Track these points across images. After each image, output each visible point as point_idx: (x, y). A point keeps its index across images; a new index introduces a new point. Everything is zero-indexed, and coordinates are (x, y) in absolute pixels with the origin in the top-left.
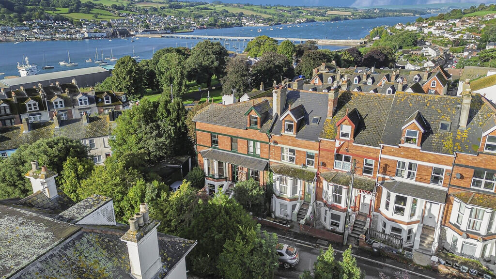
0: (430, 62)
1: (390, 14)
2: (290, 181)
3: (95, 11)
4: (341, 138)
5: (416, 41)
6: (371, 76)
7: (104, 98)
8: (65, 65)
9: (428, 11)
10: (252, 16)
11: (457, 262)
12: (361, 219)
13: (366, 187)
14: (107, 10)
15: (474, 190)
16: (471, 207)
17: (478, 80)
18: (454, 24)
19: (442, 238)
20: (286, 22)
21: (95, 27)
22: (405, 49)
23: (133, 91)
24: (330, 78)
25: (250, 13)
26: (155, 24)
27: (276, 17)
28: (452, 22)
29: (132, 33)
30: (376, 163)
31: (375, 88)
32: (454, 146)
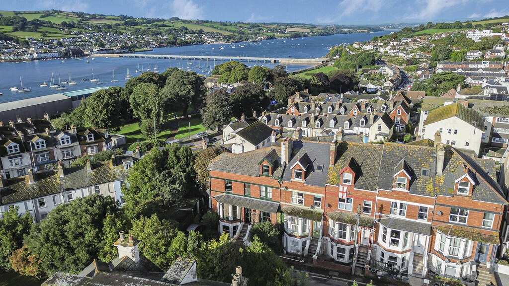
0: (389, 82)
1: (347, 30)
2: (300, 221)
3: (43, 29)
4: (343, 183)
5: (374, 60)
6: (343, 105)
7: (87, 136)
8: (17, 91)
9: (381, 28)
10: (213, 33)
11: (443, 282)
12: (363, 250)
13: (367, 224)
14: (57, 28)
15: (452, 223)
16: (450, 237)
17: (437, 110)
18: (406, 43)
19: (429, 263)
20: (247, 40)
21: (44, 47)
22: (365, 68)
23: (110, 124)
24: (306, 107)
25: (210, 30)
26: (111, 43)
27: (237, 34)
28: (405, 41)
29: (86, 53)
30: (374, 204)
31: (349, 118)
32: (434, 190)
